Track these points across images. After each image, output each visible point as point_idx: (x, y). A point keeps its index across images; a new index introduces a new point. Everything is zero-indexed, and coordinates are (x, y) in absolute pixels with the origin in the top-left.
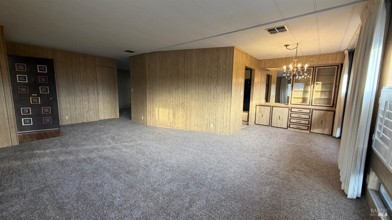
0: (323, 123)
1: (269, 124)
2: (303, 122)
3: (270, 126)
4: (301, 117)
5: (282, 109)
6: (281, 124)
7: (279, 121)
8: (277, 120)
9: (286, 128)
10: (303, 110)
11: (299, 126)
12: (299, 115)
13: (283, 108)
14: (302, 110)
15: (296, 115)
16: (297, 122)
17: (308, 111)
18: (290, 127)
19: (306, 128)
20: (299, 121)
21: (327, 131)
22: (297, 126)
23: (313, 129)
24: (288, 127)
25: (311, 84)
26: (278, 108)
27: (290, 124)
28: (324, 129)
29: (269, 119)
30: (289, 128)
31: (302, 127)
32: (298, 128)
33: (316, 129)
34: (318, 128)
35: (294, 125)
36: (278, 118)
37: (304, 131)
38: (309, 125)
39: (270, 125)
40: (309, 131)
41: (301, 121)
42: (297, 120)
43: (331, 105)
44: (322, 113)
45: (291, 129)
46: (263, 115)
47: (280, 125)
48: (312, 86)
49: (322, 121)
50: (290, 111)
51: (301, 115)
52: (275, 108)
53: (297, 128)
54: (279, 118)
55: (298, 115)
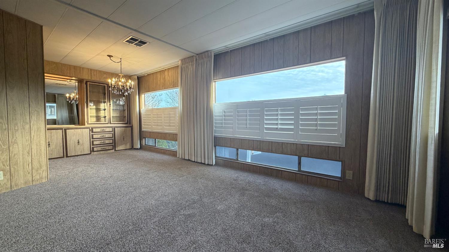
0: (125, 139)
1: (62, 154)
2: (107, 142)
3: (65, 157)
4: (104, 137)
5: (80, 131)
6: (82, 150)
7: (78, 147)
8: (75, 147)
9: (90, 153)
10: (106, 128)
11: (103, 147)
12: (102, 135)
13: (81, 129)
14: (104, 129)
15: (99, 136)
16: (101, 143)
17: (111, 129)
18: (93, 151)
19: (111, 147)
20: (103, 141)
21: (128, 146)
22: (102, 148)
23: (118, 147)
24: (92, 150)
25: (107, 101)
26: (75, 131)
27: (93, 148)
28: (126, 144)
29: (62, 147)
30: (92, 153)
31: (107, 148)
32: (104, 149)
33: (120, 145)
34: (121, 145)
35: (98, 148)
36: (77, 144)
37: (109, 151)
38: (114, 144)
39: (66, 154)
40: (114, 150)
41: (105, 141)
42: (101, 141)
43: (126, 122)
44: (123, 130)
45: (95, 153)
46: (50, 143)
47: (81, 152)
48: (109, 104)
49: (124, 137)
50: (91, 132)
51: (104, 135)
52: (69, 130)
53: (102, 150)
54: (79, 142)
55: (100, 135)
